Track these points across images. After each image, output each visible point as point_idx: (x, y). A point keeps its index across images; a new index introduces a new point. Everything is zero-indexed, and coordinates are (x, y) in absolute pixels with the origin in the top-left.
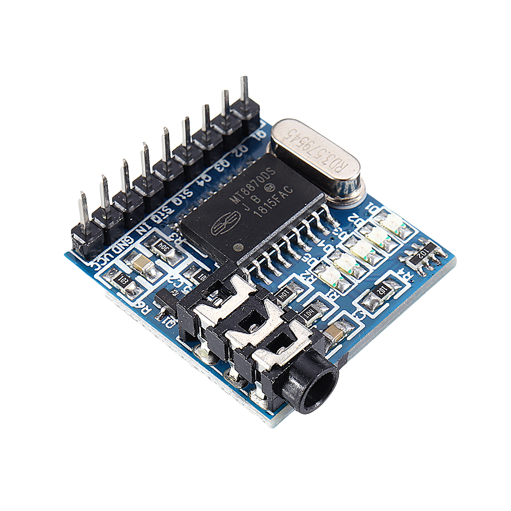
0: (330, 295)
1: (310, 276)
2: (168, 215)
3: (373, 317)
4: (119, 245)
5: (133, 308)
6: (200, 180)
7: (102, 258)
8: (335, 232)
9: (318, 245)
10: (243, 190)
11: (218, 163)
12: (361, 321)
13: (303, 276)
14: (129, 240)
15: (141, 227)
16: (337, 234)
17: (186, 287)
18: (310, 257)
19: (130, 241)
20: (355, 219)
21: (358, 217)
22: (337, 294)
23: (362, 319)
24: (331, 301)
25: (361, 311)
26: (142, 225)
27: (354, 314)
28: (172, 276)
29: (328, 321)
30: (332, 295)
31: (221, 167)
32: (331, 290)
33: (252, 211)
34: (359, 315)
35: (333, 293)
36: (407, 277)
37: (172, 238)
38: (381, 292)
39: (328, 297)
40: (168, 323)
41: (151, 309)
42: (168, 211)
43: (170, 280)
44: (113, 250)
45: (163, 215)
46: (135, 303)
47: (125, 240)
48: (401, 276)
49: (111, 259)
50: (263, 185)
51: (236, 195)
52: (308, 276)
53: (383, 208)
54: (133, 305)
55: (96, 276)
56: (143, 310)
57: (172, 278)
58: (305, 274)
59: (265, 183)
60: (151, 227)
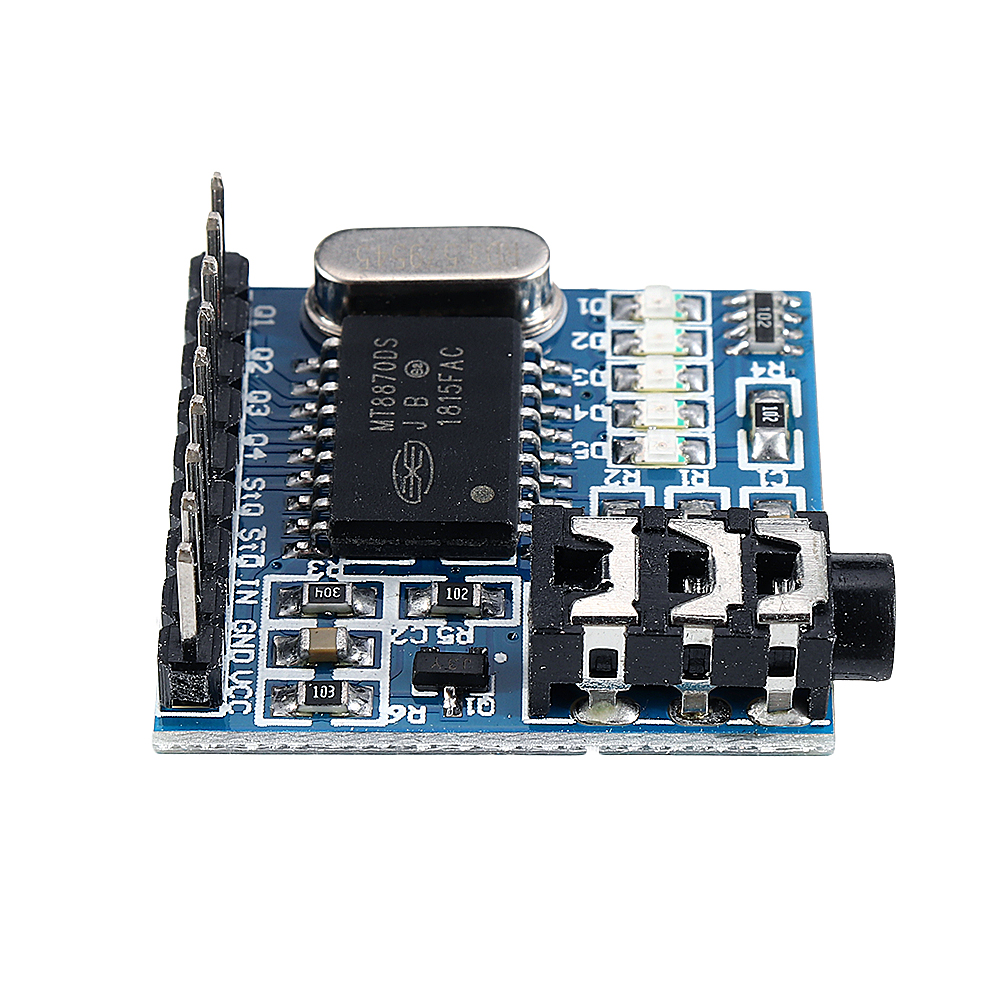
0: (689, 479)
1: (622, 474)
2: (264, 543)
3: (799, 464)
4: (237, 644)
5: (390, 728)
6: (249, 449)
7: (233, 688)
8: (579, 380)
9: (577, 419)
10: (377, 402)
11: (249, 404)
12: (787, 485)
13: (611, 481)
14: (244, 627)
15: (239, 592)
16: (586, 382)
17: (439, 631)
18: (586, 445)
19: (249, 626)
20: (586, 340)
21: (585, 334)
23: (785, 481)
24: (704, 488)
25: (770, 471)
26: (237, 588)
27: (764, 482)
28: (394, 631)
30: (694, 479)
31: (258, 406)
32: (684, 472)
33: (432, 424)
34: (774, 478)
35: (690, 475)
36: (777, 372)
37: (314, 572)
38: (773, 418)
39: (690, 485)
40: (480, 708)
41: (423, 708)
42: (255, 534)
43: (397, 639)
44: (237, 661)
45: (254, 547)
46: (384, 716)
47: (236, 630)
48: (765, 375)
49: (253, 678)
50: (399, 372)
51: (375, 417)
52: (619, 477)
53: (609, 295)
54: (382, 721)
55: (260, 720)
56: (410, 718)
57: (396, 635)
58: (610, 477)
59: (400, 368)
60: (258, 581)
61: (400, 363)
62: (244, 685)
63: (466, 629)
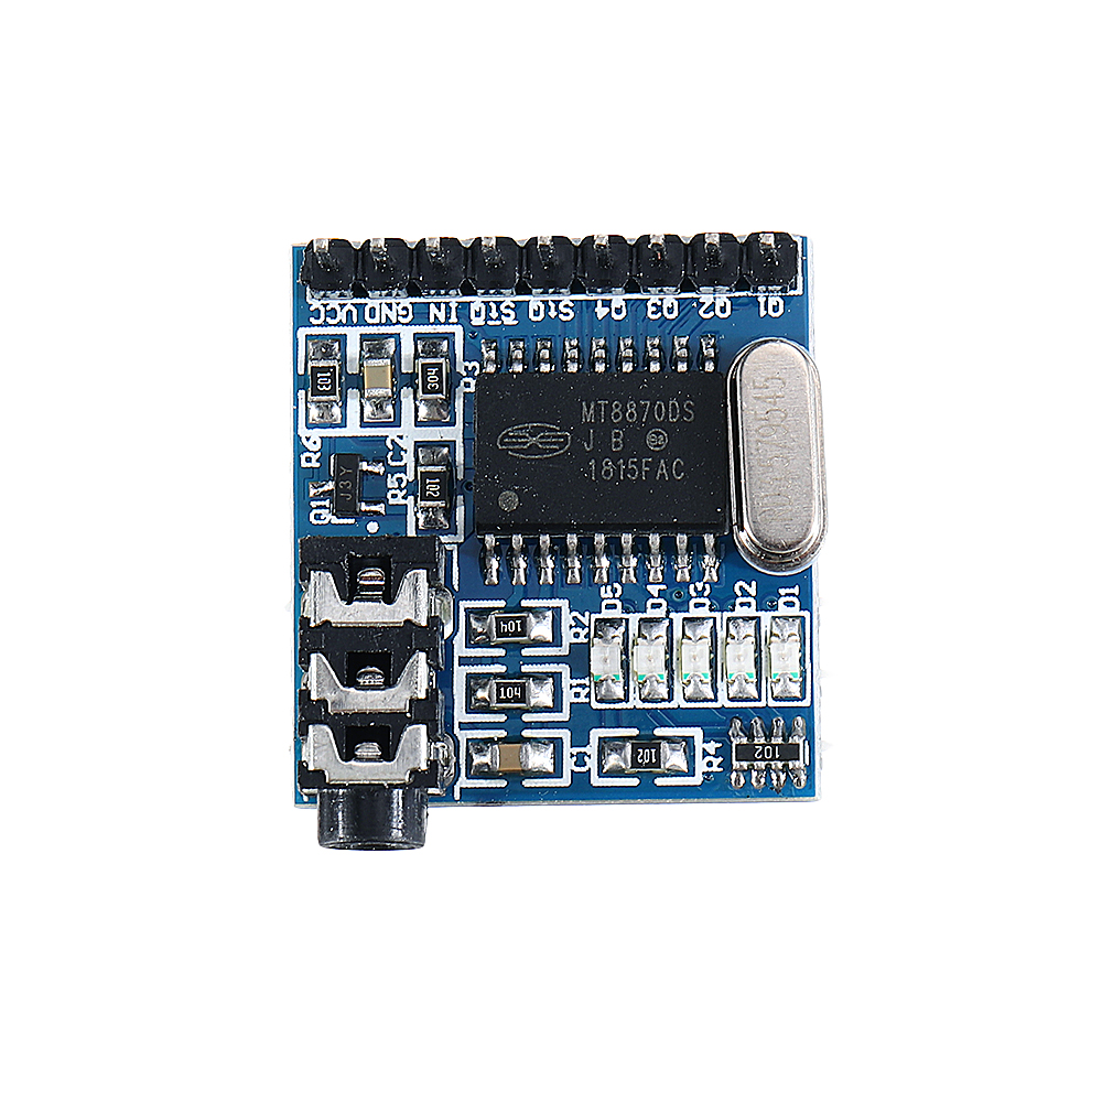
0: (578, 685)
1: (583, 627)
2: (499, 323)
3: (596, 781)
4: (384, 307)
5: (297, 438)
6: (607, 303)
7: (338, 308)
8: (696, 588)
9: (649, 587)
10: (617, 406)
11: (661, 300)
12: (572, 771)
13: (575, 618)
14: (405, 313)
15: (443, 306)
16: (694, 594)
17: (402, 475)
18: (617, 595)
19: (405, 316)
20: (745, 594)
21: (754, 594)
22: (588, 695)
23: (577, 769)
24: (568, 697)
25: (589, 756)
26: (447, 304)
27: (575, 750)
28: (401, 437)
29: (529, 725)
30: (578, 690)
31: (659, 308)
32: (586, 681)
33: (591, 455)
34: (580, 760)
35: (583, 686)
36: (710, 764)
37: (466, 368)
38: (642, 758)
39: (571, 687)
40: (318, 511)
41: (318, 465)
42: (508, 315)
43: (393, 441)
44: (367, 309)
45: (494, 314)
46: (309, 433)
47: (401, 306)
48: (705, 754)
49: (349, 323)
50: (654, 424)
51: (598, 406)
52: (579, 624)
53: (806, 614)
54: (303, 432)
55: (302, 332)
56: (307, 454)
57: (397, 440)
58: (580, 617)
59: (659, 425)
60: (456, 320)
61: (665, 425)
62: (342, 316)
63: (405, 498)
